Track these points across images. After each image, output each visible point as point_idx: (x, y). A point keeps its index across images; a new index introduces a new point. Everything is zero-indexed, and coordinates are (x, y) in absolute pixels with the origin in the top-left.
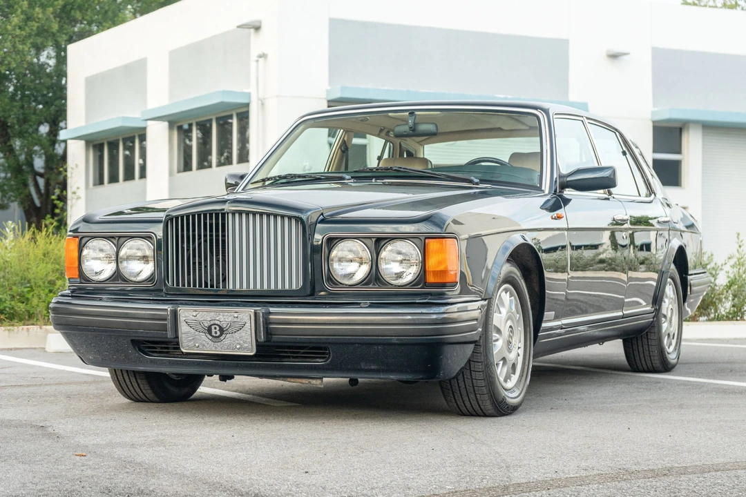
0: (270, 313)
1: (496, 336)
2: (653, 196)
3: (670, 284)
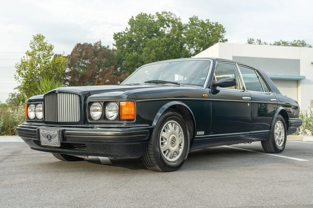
0: (65, 130)
1: (164, 140)
2: (271, 92)
3: (280, 123)
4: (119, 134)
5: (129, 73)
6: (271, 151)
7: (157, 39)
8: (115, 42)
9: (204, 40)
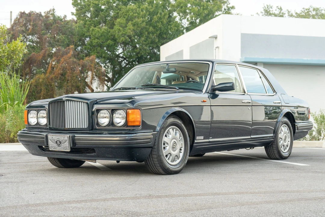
0: (75, 136)
1: (166, 145)
2: (275, 93)
3: (285, 126)
4: (128, 139)
5: (95, 56)
6: (275, 157)
7: (135, 7)
8: (74, 10)
9: (201, 7)
